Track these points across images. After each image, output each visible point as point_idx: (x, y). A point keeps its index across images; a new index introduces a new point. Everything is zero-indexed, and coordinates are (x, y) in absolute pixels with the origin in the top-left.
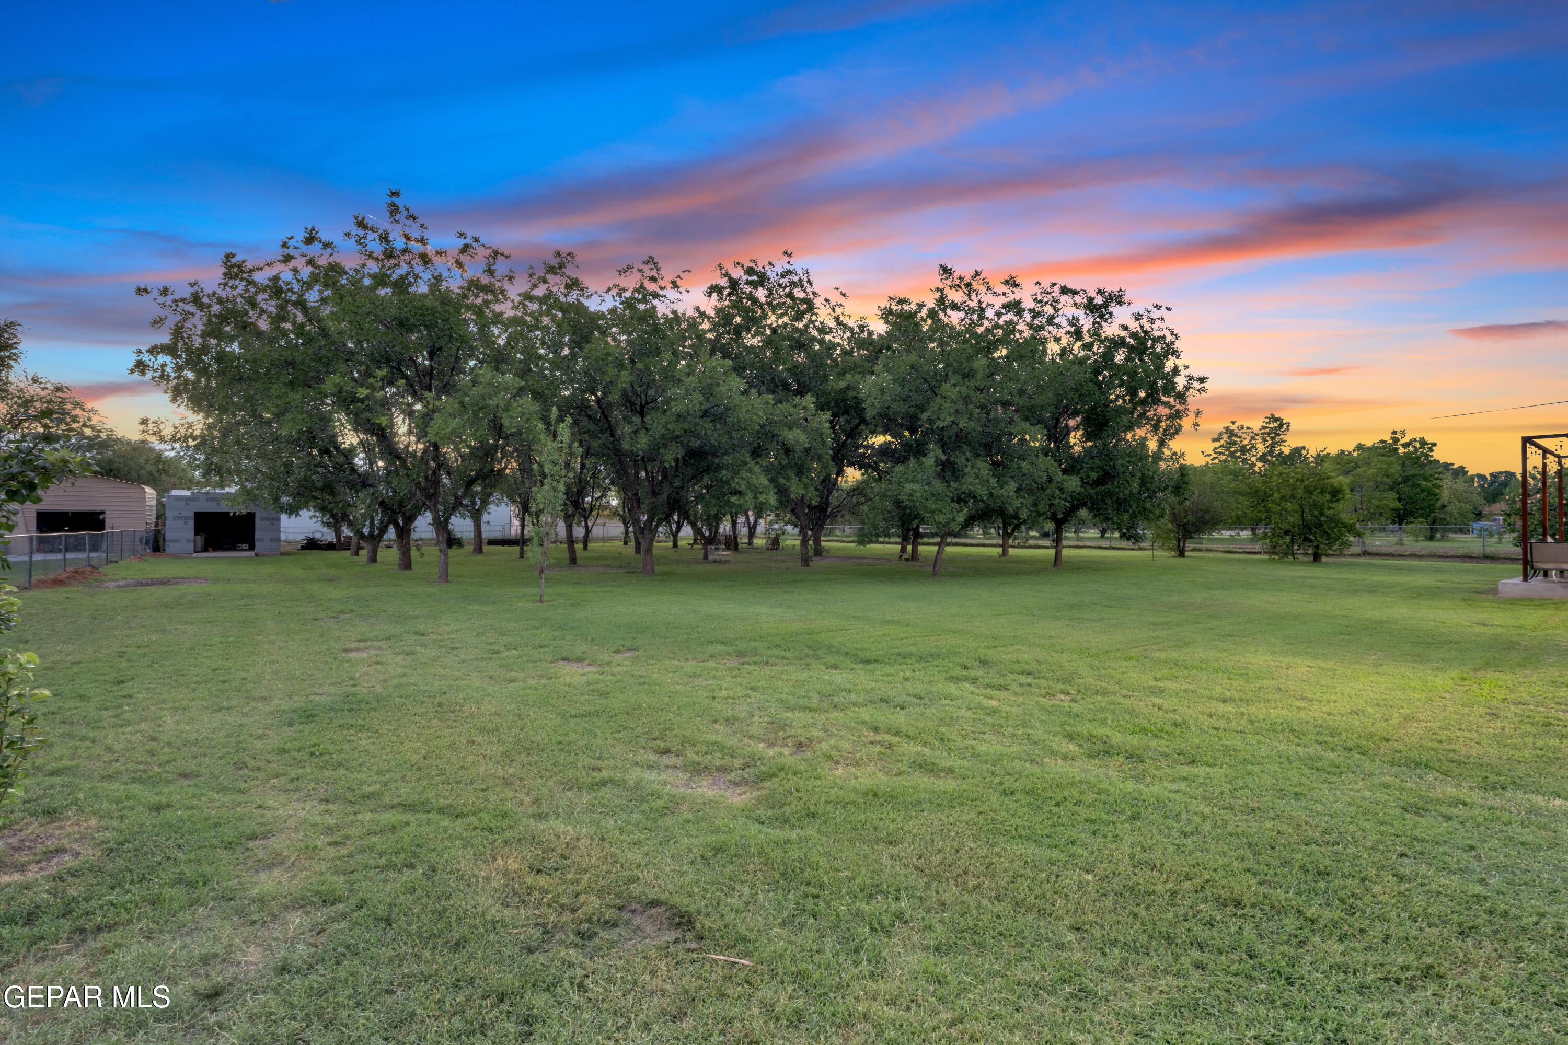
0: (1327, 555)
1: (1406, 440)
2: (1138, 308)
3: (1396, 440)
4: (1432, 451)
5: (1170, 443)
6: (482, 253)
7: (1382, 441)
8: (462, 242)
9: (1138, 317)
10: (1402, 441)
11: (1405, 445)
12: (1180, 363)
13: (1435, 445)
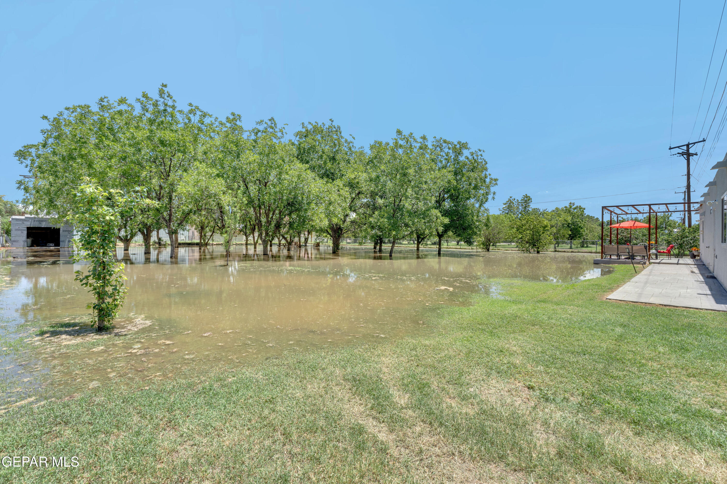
0: (542, 251)
1: (574, 206)
2: (473, 150)
3: (571, 207)
4: (584, 212)
5: (484, 205)
6: (199, 113)
7: (566, 207)
8: (190, 108)
9: (472, 154)
10: (573, 207)
11: (575, 209)
12: (487, 173)
13: (584, 209)
